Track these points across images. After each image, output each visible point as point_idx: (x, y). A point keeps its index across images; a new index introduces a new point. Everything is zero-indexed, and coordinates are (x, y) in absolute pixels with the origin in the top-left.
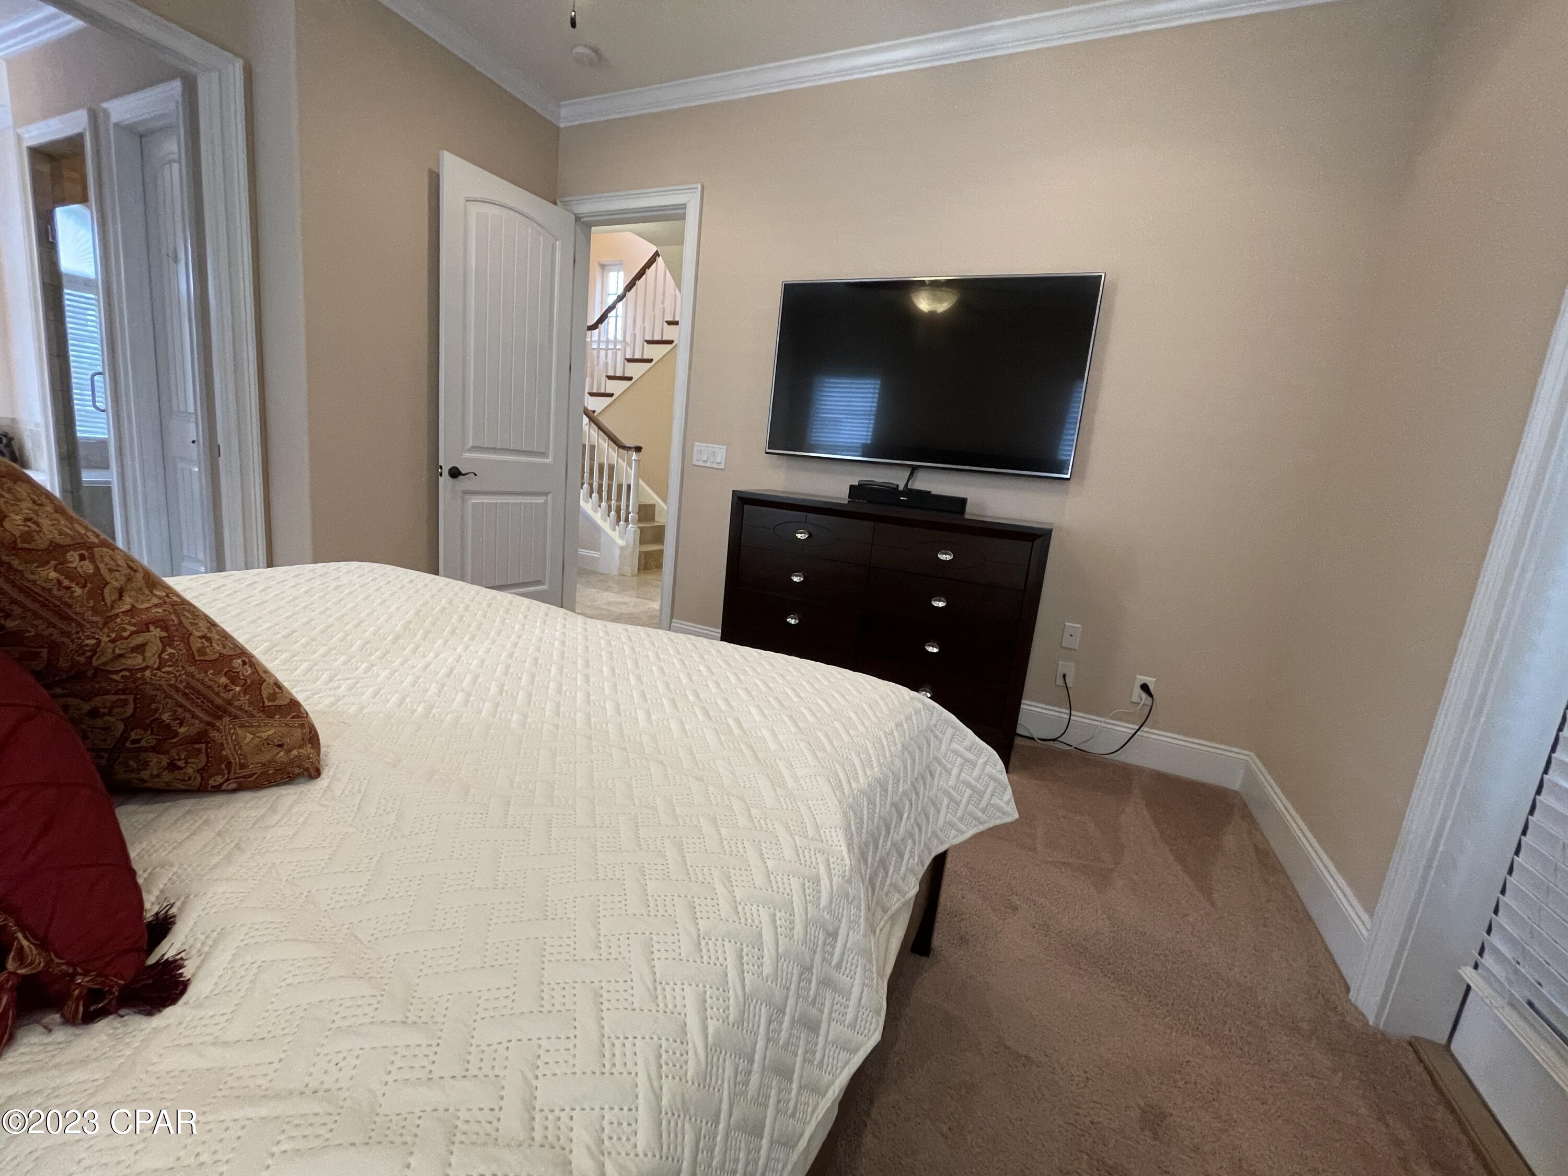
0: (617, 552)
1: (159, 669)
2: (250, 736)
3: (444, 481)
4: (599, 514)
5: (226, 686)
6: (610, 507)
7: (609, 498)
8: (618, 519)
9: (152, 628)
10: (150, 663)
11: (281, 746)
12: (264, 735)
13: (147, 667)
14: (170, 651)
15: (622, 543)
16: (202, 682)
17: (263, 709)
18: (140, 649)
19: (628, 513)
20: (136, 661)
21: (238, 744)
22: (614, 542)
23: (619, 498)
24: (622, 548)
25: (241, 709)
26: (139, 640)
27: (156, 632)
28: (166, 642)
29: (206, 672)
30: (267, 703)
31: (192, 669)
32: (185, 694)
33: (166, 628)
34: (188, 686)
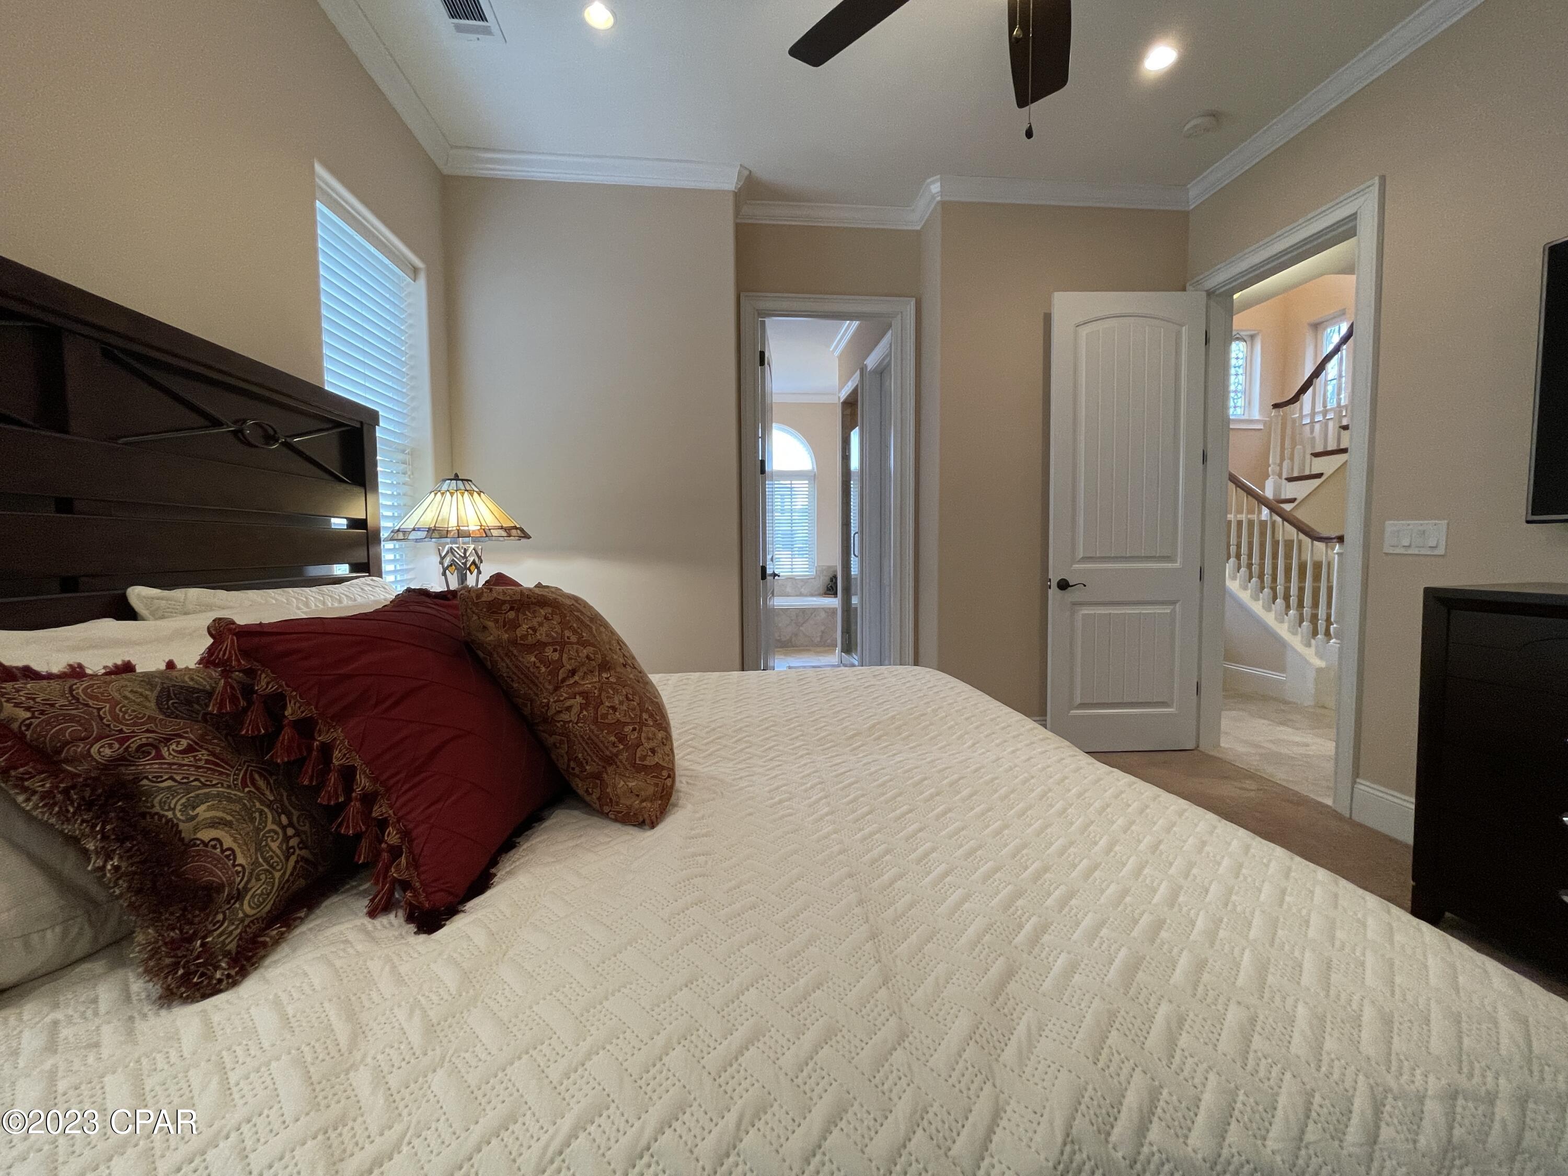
0: (1311, 675)
1: (576, 723)
2: (622, 783)
3: (1054, 593)
4: (1286, 625)
5: (614, 743)
6: (1301, 615)
7: (1300, 605)
8: (1315, 633)
9: (578, 697)
10: (573, 718)
11: (638, 796)
12: (630, 784)
13: (571, 721)
14: (585, 713)
15: (1319, 663)
16: (597, 736)
17: (634, 765)
18: (569, 709)
19: (1328, 622)
20: (565, 716)
21: (615, 787)
22: (1307, 662)
23: (1315, 604)
24: (1319, 670)
25: (621, 762)
26: (568, 703)
27: (579, 699)
28: (583, 707)
29: (602, 731)
30: (638, 762)
31: (593, 727)
32: (587, 743)
33: (586, 698)
34: (590, 738)
